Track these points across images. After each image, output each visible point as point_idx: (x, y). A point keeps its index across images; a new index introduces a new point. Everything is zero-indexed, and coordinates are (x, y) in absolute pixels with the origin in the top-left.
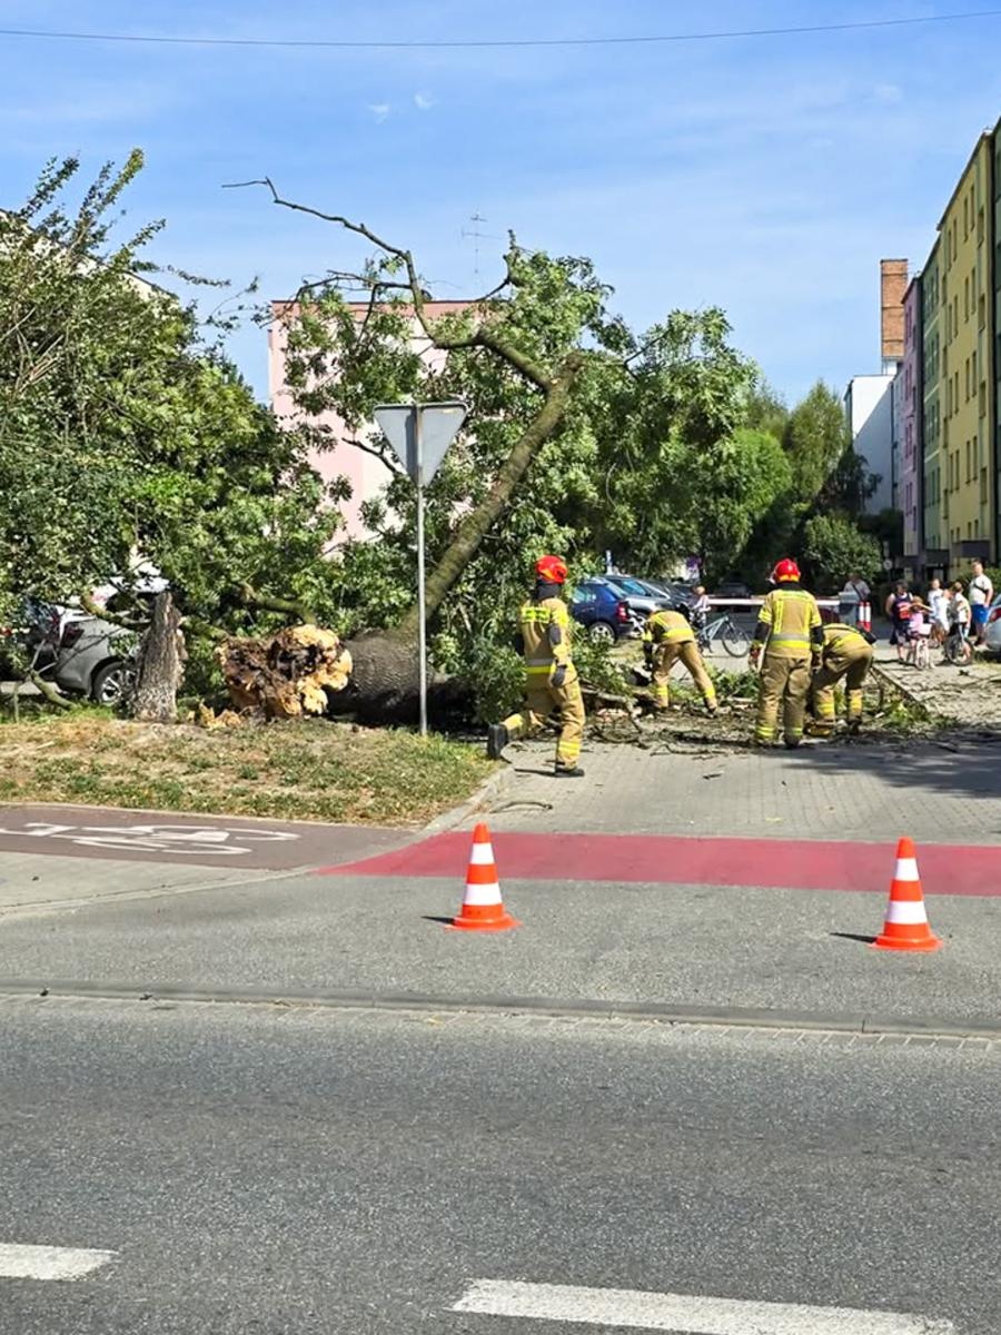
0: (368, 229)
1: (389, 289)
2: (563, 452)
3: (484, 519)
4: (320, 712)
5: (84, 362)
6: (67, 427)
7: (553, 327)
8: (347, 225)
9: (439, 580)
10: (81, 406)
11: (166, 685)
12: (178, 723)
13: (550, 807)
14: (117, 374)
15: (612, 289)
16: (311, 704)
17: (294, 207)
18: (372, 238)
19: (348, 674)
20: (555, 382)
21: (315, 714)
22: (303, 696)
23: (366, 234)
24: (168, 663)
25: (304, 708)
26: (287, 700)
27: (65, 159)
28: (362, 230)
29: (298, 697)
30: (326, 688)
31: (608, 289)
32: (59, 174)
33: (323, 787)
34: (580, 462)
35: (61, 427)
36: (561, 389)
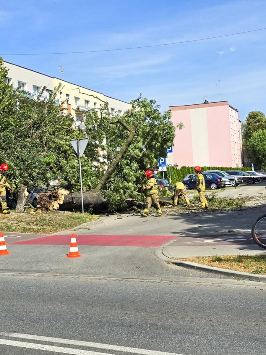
0: (98, 97)
1: (104, 111)
2: (134, 146)
3: (115, 163)
4: (57, 209)
5: (46, 132)
6: (42, 147)
7: (137, 117)
8: (93, 97)
9: (104, 178)
10: (44, 142)
11: (21, 204)
12: (23, 213)
13: (89, 229)
14: (54, 134)
15: (160, 106)
16: (55, 207)
17: (83, 94)
18: (99, 99)
19: (63, 201)
20: (132, 130)
21: (56, 210)
22: (53, 206)
23: (98, 98)
24: (22, 199)
25: (53, 208)
26: (50, 207)
27: (43, 86)
28: (97, 98)
29: (52, 206)
30: (59, 204)
31: (159, 106)
32: (42, 90)
33: (42, 226)
34: (137, 148)
35: (41, 147)
36: (133, 132)
